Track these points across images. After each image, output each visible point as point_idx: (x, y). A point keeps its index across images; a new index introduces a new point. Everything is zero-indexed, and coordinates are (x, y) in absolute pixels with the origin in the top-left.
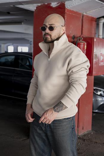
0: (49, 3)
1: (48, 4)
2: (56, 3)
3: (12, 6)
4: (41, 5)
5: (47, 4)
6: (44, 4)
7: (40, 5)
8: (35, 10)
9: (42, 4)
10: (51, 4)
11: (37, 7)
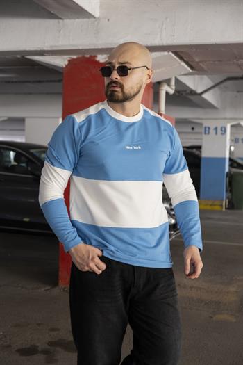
0: (93, 55)
1: (91, 56)
2: (105, 56)
3: (19, 56)
4: (78, 59)
5: (88, 56)
6: (83, 57)
7: (75, 57)
8: (67, 66)
9: (80, 56)
10: (96, 56)
11: (69, 61)
